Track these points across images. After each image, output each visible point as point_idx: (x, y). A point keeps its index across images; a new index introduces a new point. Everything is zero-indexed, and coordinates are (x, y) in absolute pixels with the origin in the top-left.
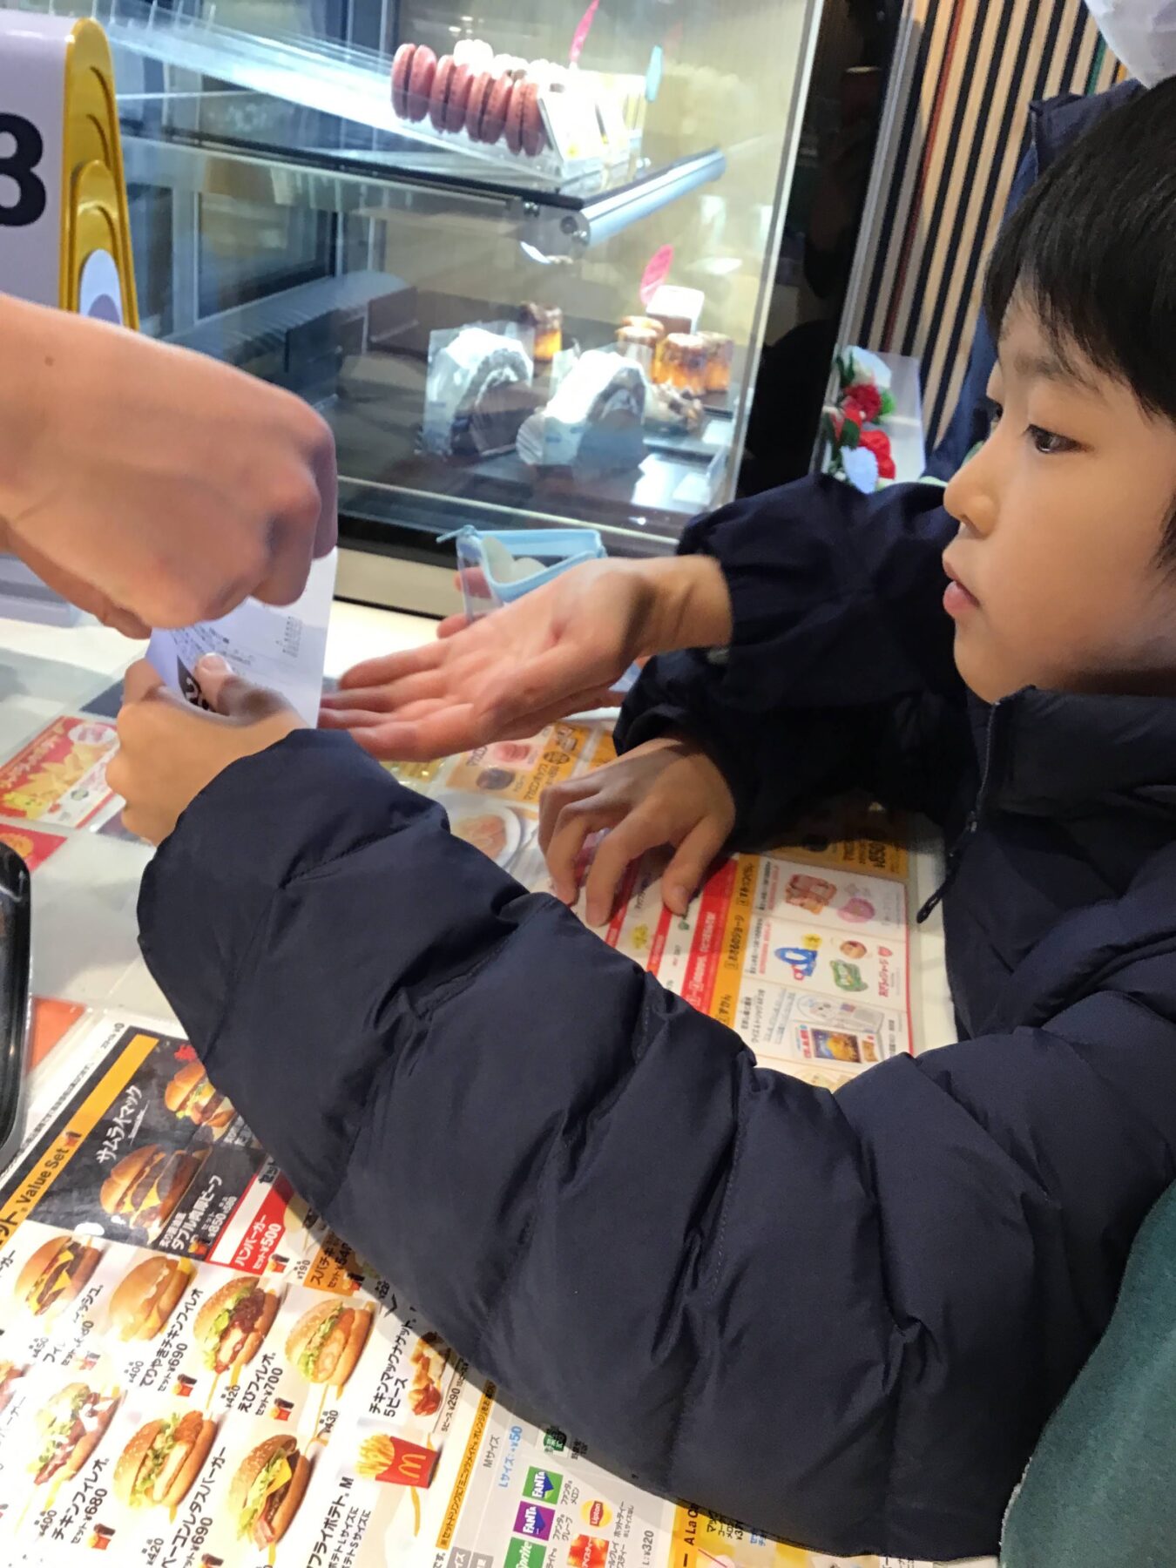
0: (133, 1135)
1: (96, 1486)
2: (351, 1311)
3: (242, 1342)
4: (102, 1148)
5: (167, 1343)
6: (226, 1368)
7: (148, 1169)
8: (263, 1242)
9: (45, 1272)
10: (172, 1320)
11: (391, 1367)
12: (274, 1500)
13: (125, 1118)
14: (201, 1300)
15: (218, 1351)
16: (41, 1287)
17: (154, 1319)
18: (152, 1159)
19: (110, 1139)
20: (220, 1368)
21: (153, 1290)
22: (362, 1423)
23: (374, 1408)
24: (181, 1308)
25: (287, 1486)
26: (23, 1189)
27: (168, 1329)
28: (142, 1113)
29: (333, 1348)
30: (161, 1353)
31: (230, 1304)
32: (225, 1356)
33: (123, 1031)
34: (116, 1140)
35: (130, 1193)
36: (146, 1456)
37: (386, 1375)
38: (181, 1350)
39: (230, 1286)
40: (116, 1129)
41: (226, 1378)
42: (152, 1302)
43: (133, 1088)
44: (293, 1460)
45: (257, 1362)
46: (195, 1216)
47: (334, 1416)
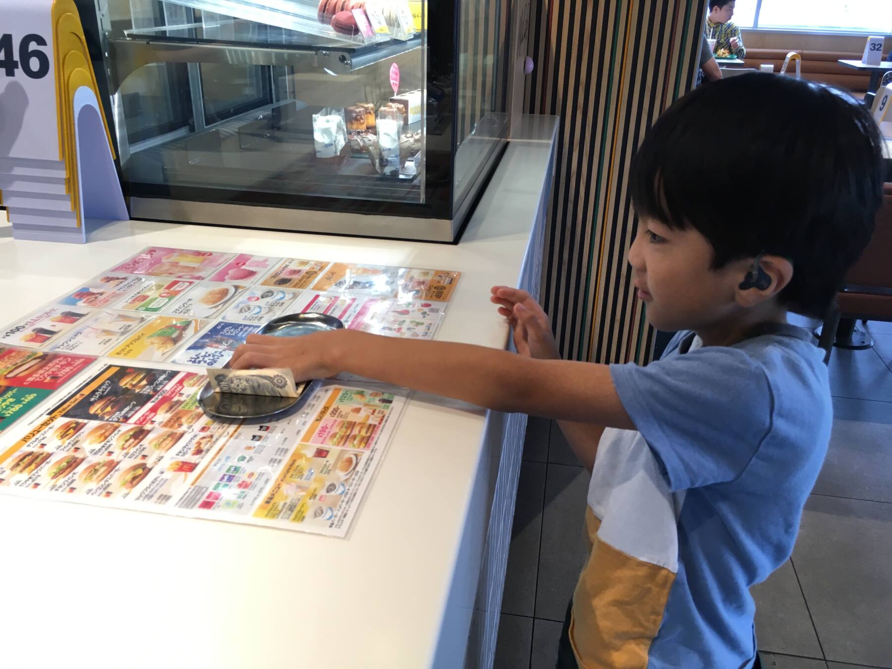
0: (105, 393)
1: (73, 478)
2: (176, 433)
3: (133, 442)
4: (92, 397)
5: (105, 444)
6: (126, 448)
7: (108, 402)
8: (148, 418)
9: (65, 429)
10: (109, 438)
11: (187, 445)
12: (134, 478)
13: (103, 389)
14: (120, 433)
15: (124, 445)
16: (62, 434)
17: (103, 438)
18: (110, 399)
19: (96, 395)
20: (123, 449)
21: (103, 431)
22: (172, 458)
23: (177, 455)
24: (113, 435)
25: (140, 475)
26: (60, 409)
27: (107, 440)
28: (109, 388)
29: (167, 442)
30: (103, 447)
31: (131, 433)
32: (126, 445)
33: (107, 366)
34: (98, 396)
35: (100, 409)
36: (91, 471)
37: (185, 447)
38: (110, 446)
39: (132, 429)
40: (99, 392)
41: (125, 451)
42: (101, 435)
43: (107, 381)
44: (144, 469)
45: (138, 447)
46: (123, 412)
47: (162, 457)
